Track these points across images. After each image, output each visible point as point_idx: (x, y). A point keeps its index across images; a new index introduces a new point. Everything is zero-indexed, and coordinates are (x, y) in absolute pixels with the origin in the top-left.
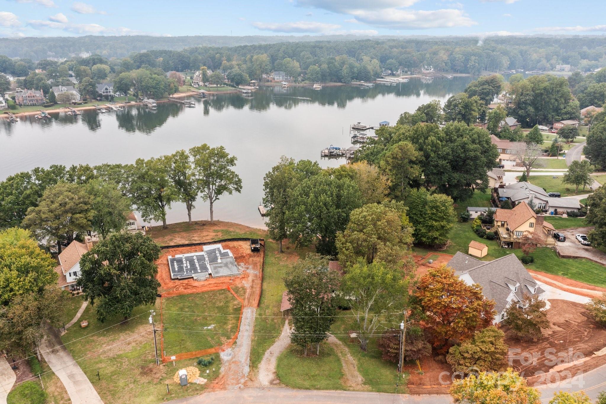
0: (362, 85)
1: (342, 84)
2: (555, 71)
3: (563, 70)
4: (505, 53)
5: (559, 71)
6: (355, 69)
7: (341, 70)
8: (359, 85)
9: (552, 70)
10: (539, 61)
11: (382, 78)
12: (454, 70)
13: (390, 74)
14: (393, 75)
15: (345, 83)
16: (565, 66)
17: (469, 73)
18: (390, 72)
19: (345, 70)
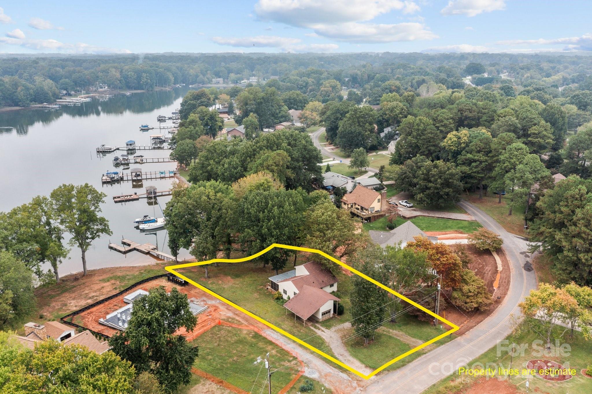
0: (45, 107)
1: (20, 108)
2: (212, 84)
3: (219, 83)
4: (168, 69)
5: (215, 84)
6: (31, 91)
7: (15, 92)
8: (42, 107)
9: (209, 83)
10: (197, 76)
11: (61, 99)
12: (129, 88)
13: (66, 94)
14: (70, 95)
15: (23, 106)
16: (219, 79)
17: (143, 89)
18: (65, 92)
19: (20, 93)
